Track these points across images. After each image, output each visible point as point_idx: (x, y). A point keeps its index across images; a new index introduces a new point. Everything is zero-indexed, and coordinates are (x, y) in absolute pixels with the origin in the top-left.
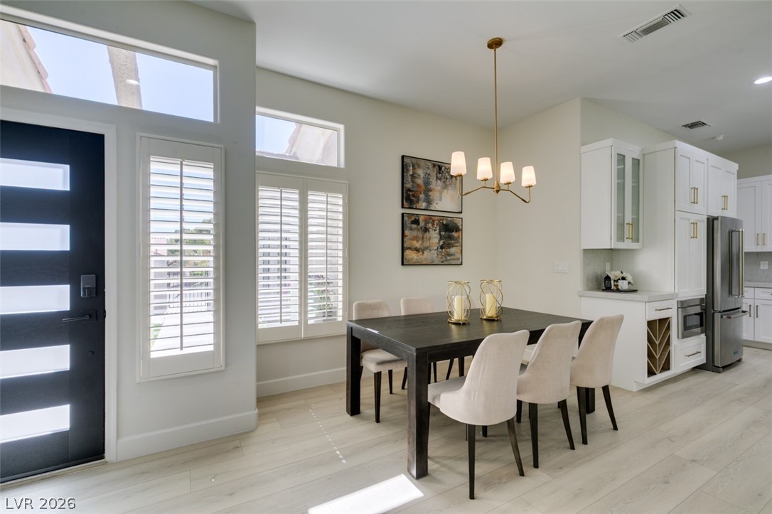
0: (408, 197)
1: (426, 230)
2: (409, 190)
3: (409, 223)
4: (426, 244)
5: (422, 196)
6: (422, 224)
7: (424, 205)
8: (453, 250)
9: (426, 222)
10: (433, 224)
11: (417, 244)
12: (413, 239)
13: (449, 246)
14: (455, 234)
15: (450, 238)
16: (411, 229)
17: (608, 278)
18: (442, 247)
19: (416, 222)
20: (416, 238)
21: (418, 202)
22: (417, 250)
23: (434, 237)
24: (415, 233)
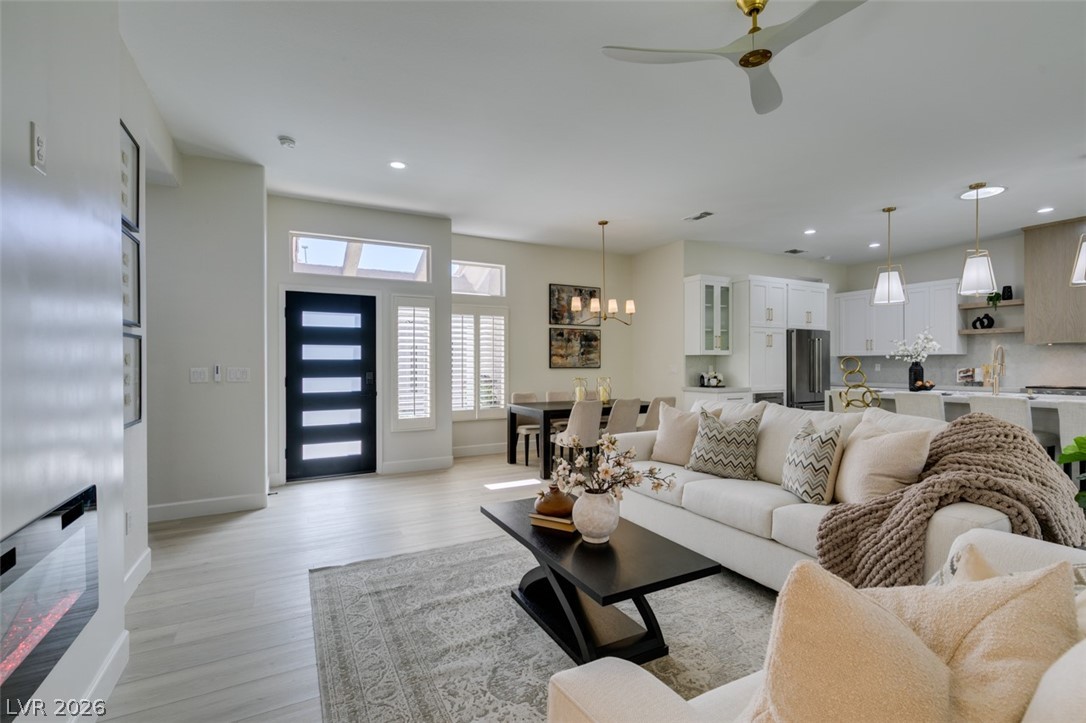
0: (555, 316)
1: (569, 340)
2: (555, 310)
3: (556, 336)
4: (570, 351)
5: (566, 314)
6: (566, 336)
7: (567, 321)
8: (592, 356)
9: (569, 334)
10: (575, 336)
11: (562, 352)
12: (558, 348)
13: (589, 353)
14: (594, 343)
15: (590, 346)
16: (557, 340)
17: (702, 377)
18: (583, 354)
19: (561, 334)
20: (561, 347)
21: (562, 318)
22: (562, 356)
23: (576, 345)
24: (560, 343)
